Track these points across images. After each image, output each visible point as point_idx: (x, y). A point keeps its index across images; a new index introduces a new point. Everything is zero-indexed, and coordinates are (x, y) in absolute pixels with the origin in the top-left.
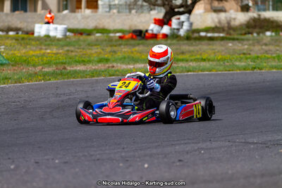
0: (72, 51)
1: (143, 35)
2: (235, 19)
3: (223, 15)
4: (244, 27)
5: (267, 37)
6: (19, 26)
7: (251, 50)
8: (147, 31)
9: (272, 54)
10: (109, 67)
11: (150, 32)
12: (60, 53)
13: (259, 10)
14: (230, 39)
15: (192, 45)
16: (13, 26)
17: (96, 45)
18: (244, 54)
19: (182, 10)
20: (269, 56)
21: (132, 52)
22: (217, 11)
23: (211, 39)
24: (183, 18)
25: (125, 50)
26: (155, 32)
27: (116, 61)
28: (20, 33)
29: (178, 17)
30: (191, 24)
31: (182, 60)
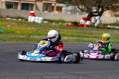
0: (40, 29)
1: (77, 25)
6: (24, 16)
11: (80, 23)
12: (34, 30)
16: (21, 17)
17: (53, 28)
19: (97, 14)
24: (97, 18)
26: (83, 24)
28: (24, 20)
30: (101, 21)
31: (86, 37)
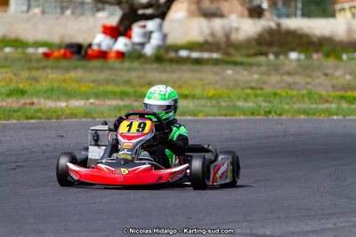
1: (83, 52)
2: (237, 30)
3: (217, 24)
4: (254, 43)
5: (291, 61)
7: (264, 83)
8: (90, 46)
9: (299, 90)
10: (25, 104)
11: (95, 47)
13: (279, 16)
14: (229, 63)
15: (165, 71)
18: (252, 88)
19: (149, 11)
20: (294, 93)
21: (65, 81)
22: (209, 15)
23: (198, 62)
24: (151, 25)
25: (52, 77)
26: (104, 47)
27: (37, 93)
29: (142, 23)
30: (165, 37)
